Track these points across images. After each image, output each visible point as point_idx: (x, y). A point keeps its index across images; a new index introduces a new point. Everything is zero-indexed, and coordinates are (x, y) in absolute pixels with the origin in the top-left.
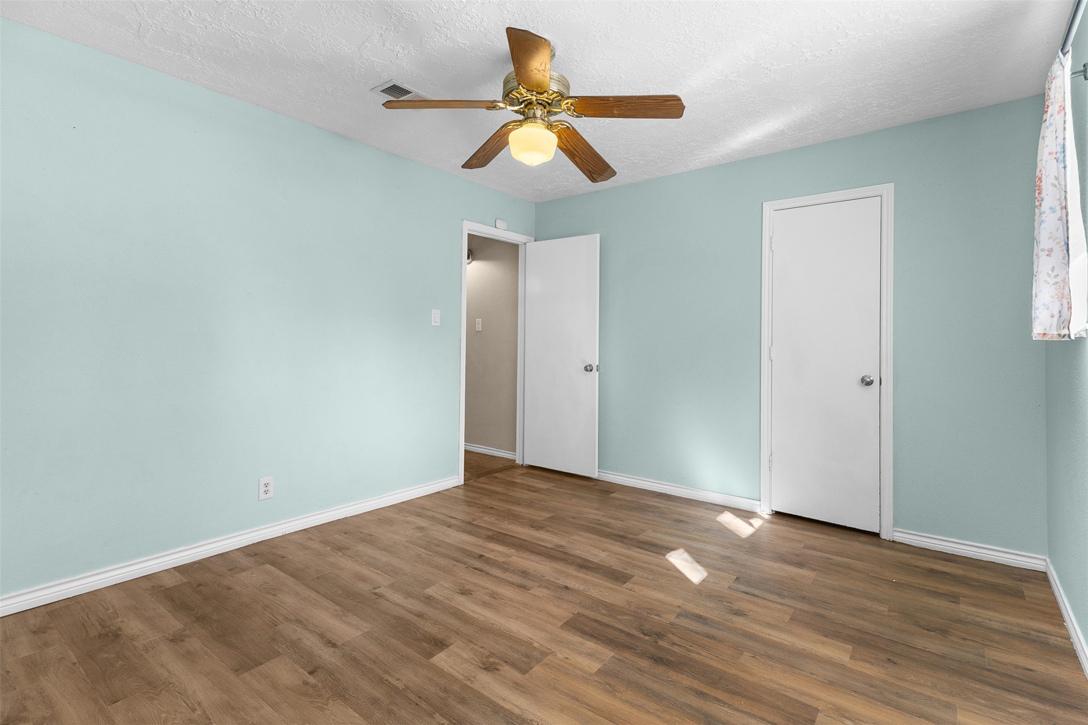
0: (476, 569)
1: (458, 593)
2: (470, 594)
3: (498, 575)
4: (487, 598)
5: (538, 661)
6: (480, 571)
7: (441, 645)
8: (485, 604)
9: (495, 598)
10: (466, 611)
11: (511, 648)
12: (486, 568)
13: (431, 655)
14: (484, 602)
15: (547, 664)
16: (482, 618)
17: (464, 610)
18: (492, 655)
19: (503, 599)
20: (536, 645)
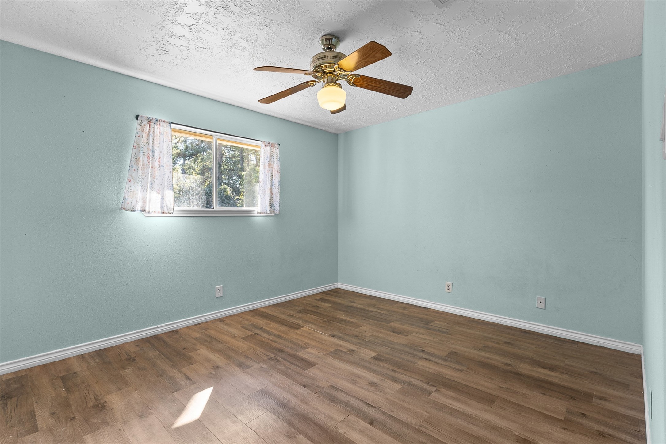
0: (372, 406)
1: (379, 385)
2: (369, 383)
3: (353, 399)
4: (358, 380)
5: (331, 352)
6: (368, 404)
7: (375, 358)
8: (359, 377)
9: (353, 380)
10: (368, 372)
11: (343, 357)
12: (364, 407)
13: (378, 355)
14: (359, 378)
15: (328, 351)
16: (359, 369)
17: (371, 373)
18: (351, 355)
19: (348, 379)
20: (331, 357)
